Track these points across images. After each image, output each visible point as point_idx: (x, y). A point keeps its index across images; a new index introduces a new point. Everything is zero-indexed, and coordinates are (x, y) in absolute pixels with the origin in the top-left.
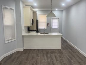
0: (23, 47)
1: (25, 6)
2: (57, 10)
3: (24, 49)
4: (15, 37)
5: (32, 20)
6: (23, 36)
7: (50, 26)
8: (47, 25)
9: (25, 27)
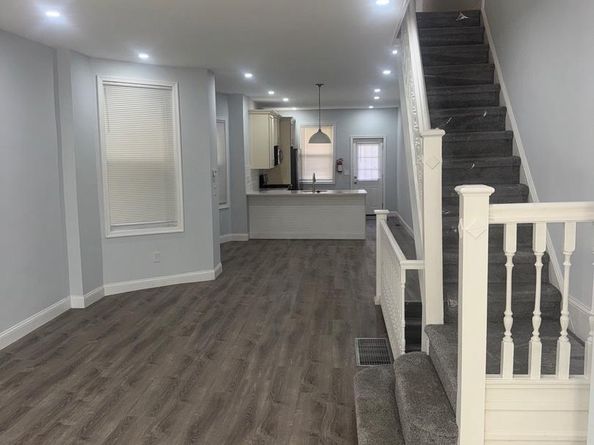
0: (249, 231)
1: (252, 108)
2: (371, 107)
3: (252, 237)
4: (226, 198)
5: (276, 148)
6: (248, 196)
7: (346, 173)
8: (337, 167)
9: (253, 171)
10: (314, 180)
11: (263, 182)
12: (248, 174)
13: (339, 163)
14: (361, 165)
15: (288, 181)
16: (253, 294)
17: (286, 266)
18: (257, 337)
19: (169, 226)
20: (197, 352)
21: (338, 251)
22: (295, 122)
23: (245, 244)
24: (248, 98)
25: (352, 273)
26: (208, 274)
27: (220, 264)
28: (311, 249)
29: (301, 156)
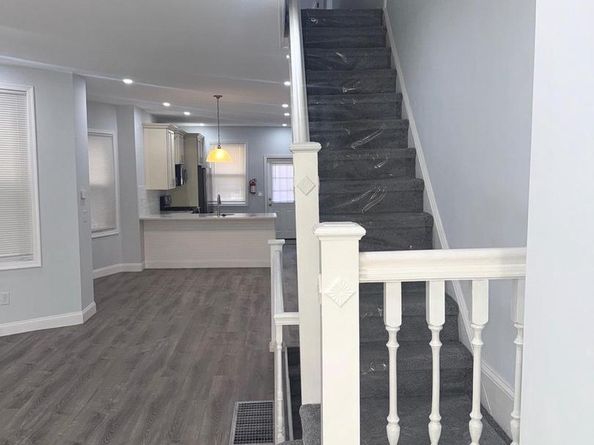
1: (149, 121)
2: (284, 125)
3: (147, 267)
5: (178, 167)
6: (142, 222)
7: (260, 194)
8: (250, 189)
9: (150, 192)
10: (219, 202)
11: (165, 204)
12: (142, 196)
13: (252, 184)
14: (276, 185)
15: (195, 203)
16: (124, 342)
17: (177, 302)
18: (110, 406)
19: (21, 260)
20: (22, 432)
21: (242, 281)
22: (203, 139)
23: (137, 275)
24: (142, 111)
25: (252, 309)
26: (73, 316)
27: (93, 304)
28: (212, 281)
29: (211, 176)
